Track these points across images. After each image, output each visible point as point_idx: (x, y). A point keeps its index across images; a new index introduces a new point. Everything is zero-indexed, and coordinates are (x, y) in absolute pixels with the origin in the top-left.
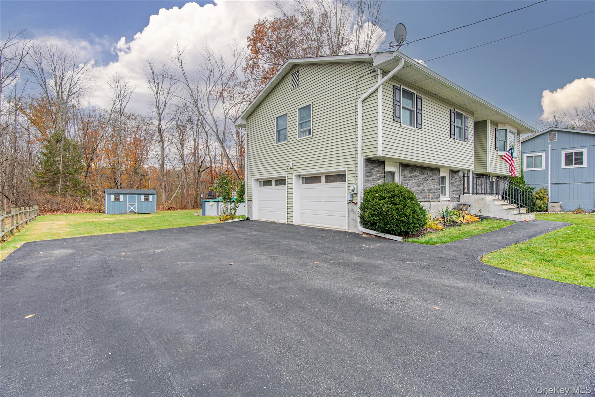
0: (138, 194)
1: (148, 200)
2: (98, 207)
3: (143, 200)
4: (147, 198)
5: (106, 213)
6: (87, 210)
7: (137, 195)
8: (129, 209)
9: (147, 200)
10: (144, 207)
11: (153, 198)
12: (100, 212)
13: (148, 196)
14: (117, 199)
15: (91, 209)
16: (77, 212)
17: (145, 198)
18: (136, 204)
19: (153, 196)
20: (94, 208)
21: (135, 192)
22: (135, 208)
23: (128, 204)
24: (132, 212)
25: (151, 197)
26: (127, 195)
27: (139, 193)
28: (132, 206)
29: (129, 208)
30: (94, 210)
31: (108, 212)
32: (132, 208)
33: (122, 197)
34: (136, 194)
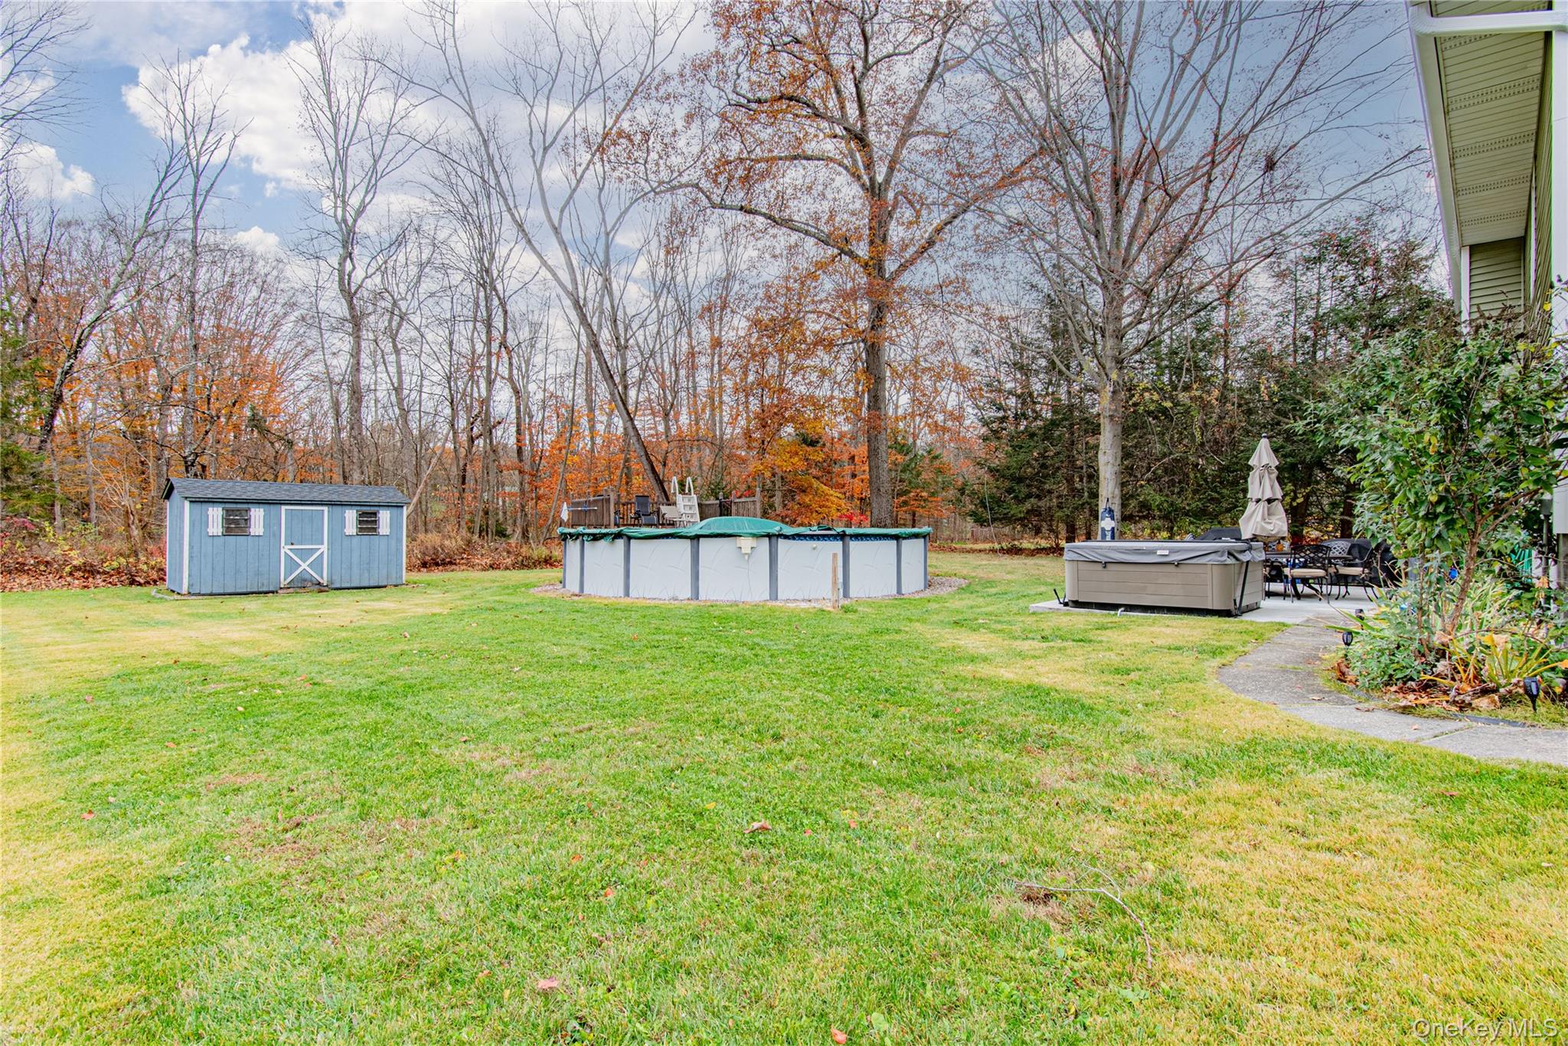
0: (331, 504)
1: (375, 529)
2: (122, 560)
3: (351, 528)
4: (368, 522)
5: (185, 590)
6: (71, 574)
7: (326, 509)
8: (288, 574)
9: (370, 529)
10: (355, 560)
11: (395, 524)
12: (133, 582)
13: (375, 514)
14: (235, 524)
15: (89, 571)
16: (21, 585)
17: (360, 522)
18: (324, 548)
19: (395, 510)
20: (106, 567)
21: (315, 495)
22: (317, 565)
23: (285, 549)
24: (302, 585)
25: (384, 516)
26: (284, 508)
27: (335, 497)
28: (304, 554)
29: (292, 565)
30: (105, 573)
31: (190, 585)
32: (304, 566)
33: (257, 514)
34: (321, 503)
